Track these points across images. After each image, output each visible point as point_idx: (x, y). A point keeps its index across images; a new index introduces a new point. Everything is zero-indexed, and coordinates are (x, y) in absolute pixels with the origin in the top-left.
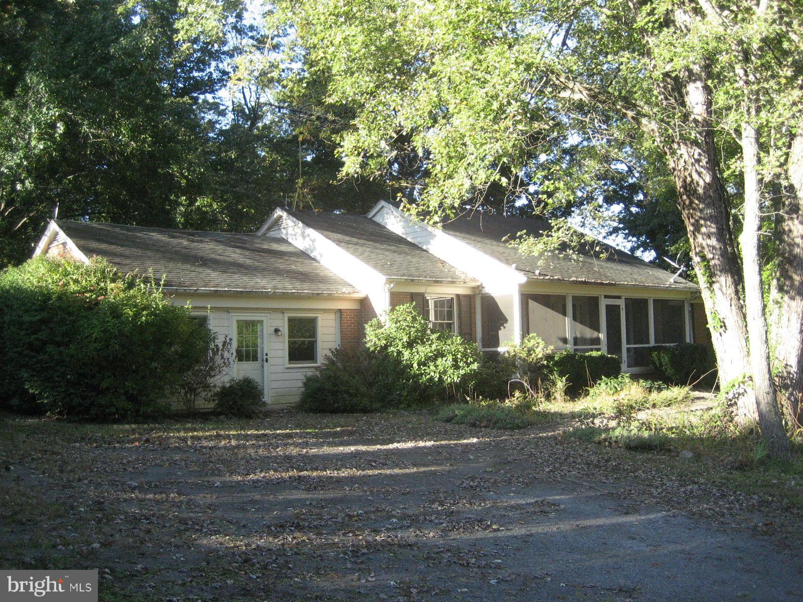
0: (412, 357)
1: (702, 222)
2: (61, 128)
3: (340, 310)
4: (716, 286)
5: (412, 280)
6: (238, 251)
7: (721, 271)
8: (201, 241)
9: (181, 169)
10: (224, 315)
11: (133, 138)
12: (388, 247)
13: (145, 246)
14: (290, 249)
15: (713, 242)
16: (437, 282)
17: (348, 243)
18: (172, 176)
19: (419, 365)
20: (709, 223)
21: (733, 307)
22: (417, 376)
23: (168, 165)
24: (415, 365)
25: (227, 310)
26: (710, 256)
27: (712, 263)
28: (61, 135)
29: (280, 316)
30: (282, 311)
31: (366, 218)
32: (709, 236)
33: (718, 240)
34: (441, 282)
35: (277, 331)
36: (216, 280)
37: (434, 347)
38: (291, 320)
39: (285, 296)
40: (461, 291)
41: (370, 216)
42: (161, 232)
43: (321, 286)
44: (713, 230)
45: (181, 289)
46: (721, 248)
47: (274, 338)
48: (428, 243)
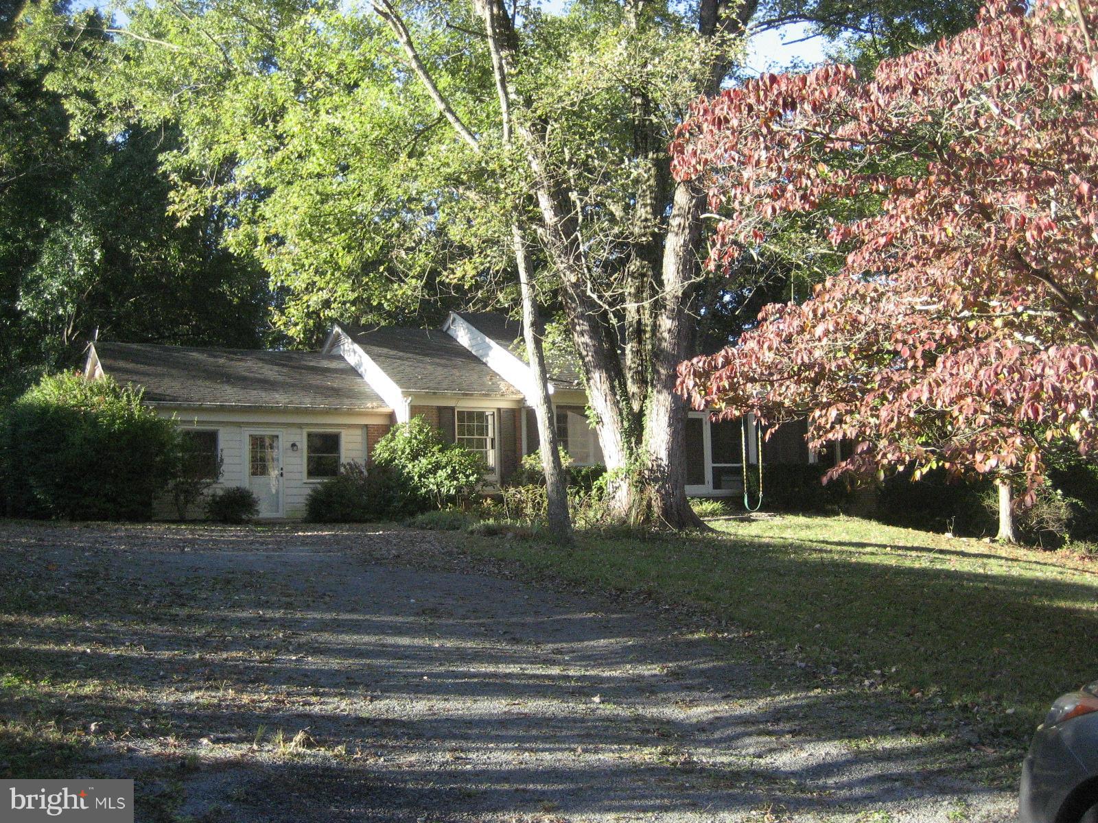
0: (414, 469)
1: (576, 321)
2: (98, 255)
3: (366, 426)
4: (592, 382)
5: (435, 393)
6: (276, 368)
7: (595, 367)
8: (241, 360)
9: (231, 287)
10: (236, 429)
11: (182, 259)
12: (438, 361)
13: (176, 365)
14: (341, 365)
15: (586, 339)
16: (467, 395)
17: (387, 357)
18: (223, 293)
19: (420, 477)
20: (581, 322)
21: (608, 403)
22: (417, 488)
23: (219, 284)
24: (416, 478)
25: (239, 425)
26: (584, 353)
27: (587, 359)
28: (99, 261)
29: (298, 431)
30: (300, 426)
31: (442, 331)
32: (582, 333)
33: (591, 338)
34: (472, 395)
35: (294, 445)
36: (231, 395)
37: (434, 459)
38: (309, 435)
39: (298, 411)
40: (505, 405)
41: (445, 329)
42: (203, 352)
43: (346, 401)
44: (586, 328)
45: (185, 404)
46: (594, 346)
47: (290, 453)
48: (487, 355)
